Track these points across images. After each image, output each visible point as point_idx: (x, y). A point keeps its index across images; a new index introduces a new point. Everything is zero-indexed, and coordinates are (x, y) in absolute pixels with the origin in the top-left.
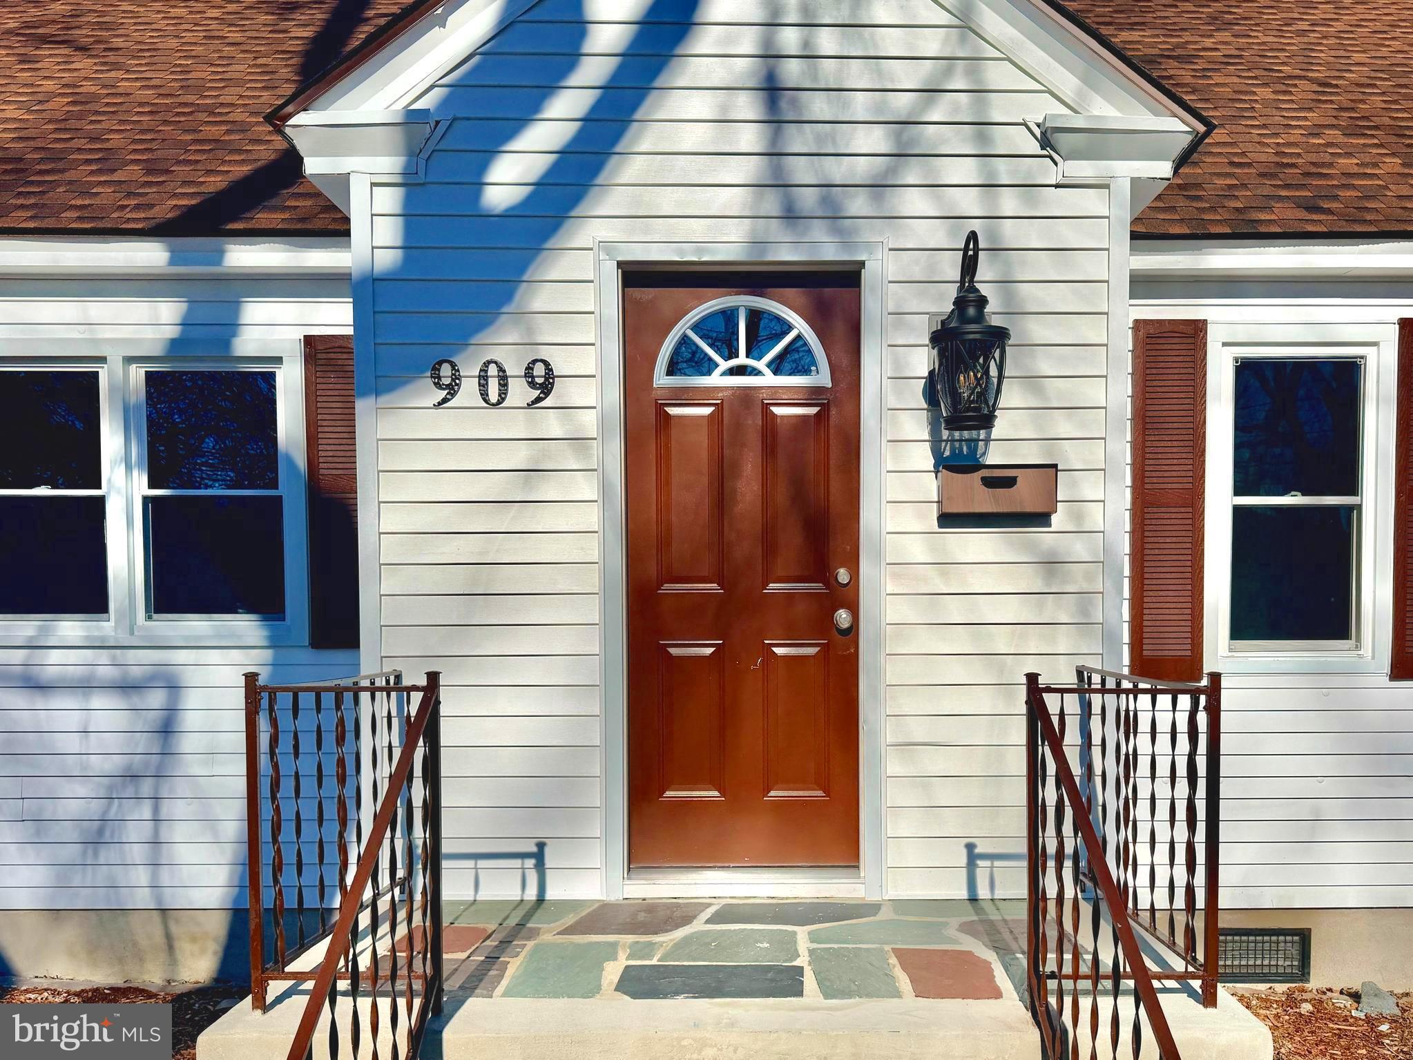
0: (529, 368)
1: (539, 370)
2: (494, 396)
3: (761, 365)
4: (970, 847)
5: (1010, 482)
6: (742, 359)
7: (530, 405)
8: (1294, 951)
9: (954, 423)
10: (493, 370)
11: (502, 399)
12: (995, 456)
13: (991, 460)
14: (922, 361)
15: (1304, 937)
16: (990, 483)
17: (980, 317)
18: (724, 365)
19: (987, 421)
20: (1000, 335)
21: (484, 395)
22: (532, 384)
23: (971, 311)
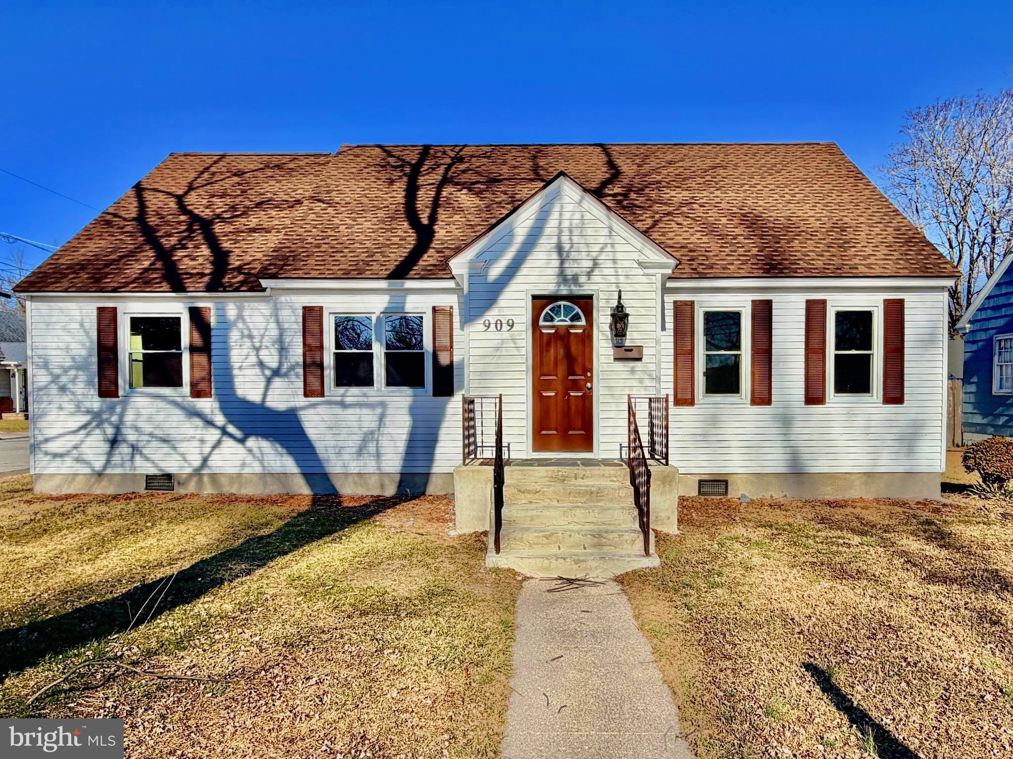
0: (508, 321)
1: (511, 322)
2: (499, 328)
3: (567, 319)
4: (621, 445)
5: (631, 350)
6: (562, 318)
7: (508, 331)
8: (724, 487)
9: (616, 335)
10: (499, 322)
11: (501, 328)
12: (628, 343)
13: (626, 345)
14: (609, 320)
15: (726, 482)
16: (626, 350)
17: (622, 311)
18: (557, 319)
19: (624, 335)
20: (627, 315)
21: (497, 328)
22: (509, 325)
23: (620, 309)
